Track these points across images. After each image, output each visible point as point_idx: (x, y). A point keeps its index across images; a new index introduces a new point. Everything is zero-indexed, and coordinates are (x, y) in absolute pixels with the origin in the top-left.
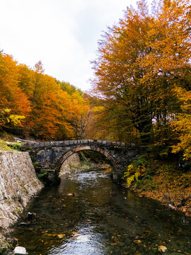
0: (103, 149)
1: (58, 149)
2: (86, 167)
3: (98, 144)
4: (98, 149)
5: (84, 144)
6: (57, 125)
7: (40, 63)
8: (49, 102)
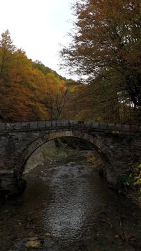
0: (94, 136)
1: (20, 136)
2: (63, 155)
3: (85, 128)
4: (86, 136)
5: (63, 128)
6: (30, 106)
7: (7, 32)
8: (18, 79)
